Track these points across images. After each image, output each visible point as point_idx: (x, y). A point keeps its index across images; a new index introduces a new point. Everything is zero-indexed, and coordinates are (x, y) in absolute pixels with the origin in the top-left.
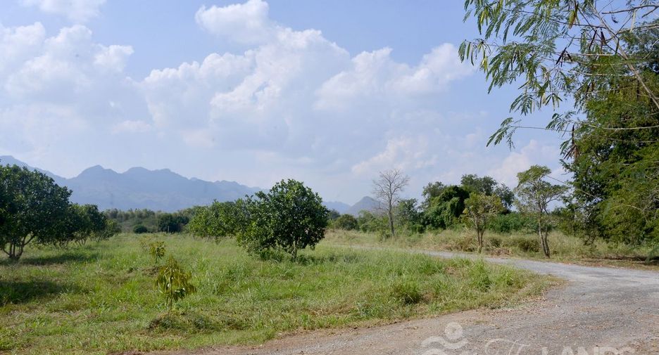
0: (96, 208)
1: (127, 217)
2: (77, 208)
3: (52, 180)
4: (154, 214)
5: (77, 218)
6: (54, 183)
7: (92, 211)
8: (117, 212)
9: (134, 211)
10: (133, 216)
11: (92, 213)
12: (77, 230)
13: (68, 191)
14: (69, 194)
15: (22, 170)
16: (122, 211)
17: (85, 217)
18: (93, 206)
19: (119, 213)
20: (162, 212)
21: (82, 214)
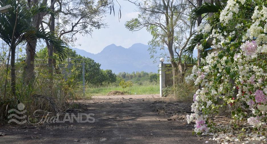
0: (111, 71)
1: (132, 77)
2: (103, 71)
3: (93, 60)
4: (148, 74)
5: (103, 76)
6: (94, 62)
7: (110, 73)
8: (125, 74)
9: (135, 73)
10: (135, 76)
11: (110, 74)
12: (104, 81)
13: (99, 64)
14: (100, 66)
15: (83, 57)
16: (129, 73)
17: (106, 75)
18: (110, 70)
19: (126, 75)
20: (153, 73)
21: (105, 74)
